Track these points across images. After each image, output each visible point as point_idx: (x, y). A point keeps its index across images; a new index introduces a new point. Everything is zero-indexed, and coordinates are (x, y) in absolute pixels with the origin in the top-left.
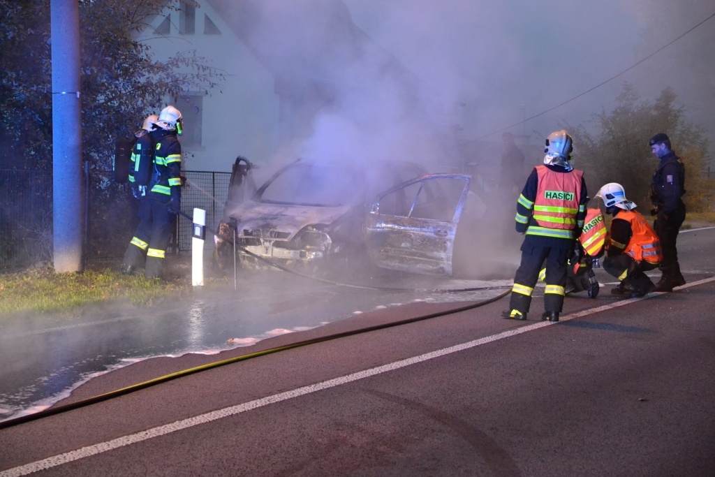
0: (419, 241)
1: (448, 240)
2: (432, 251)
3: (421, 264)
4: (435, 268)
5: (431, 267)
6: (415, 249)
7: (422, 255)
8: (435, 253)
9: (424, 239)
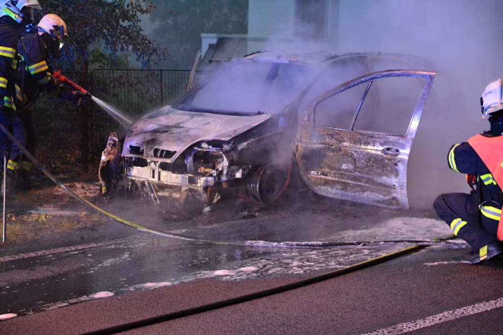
0: (363, 161)
1: (399, 161)
2: (380, 175)
3: (369, 193)
4: (387, 198)
5: (381, 196)
6: (359, 172)
7: (369, 181)
8: (384, 178)
9: (370, 159)
